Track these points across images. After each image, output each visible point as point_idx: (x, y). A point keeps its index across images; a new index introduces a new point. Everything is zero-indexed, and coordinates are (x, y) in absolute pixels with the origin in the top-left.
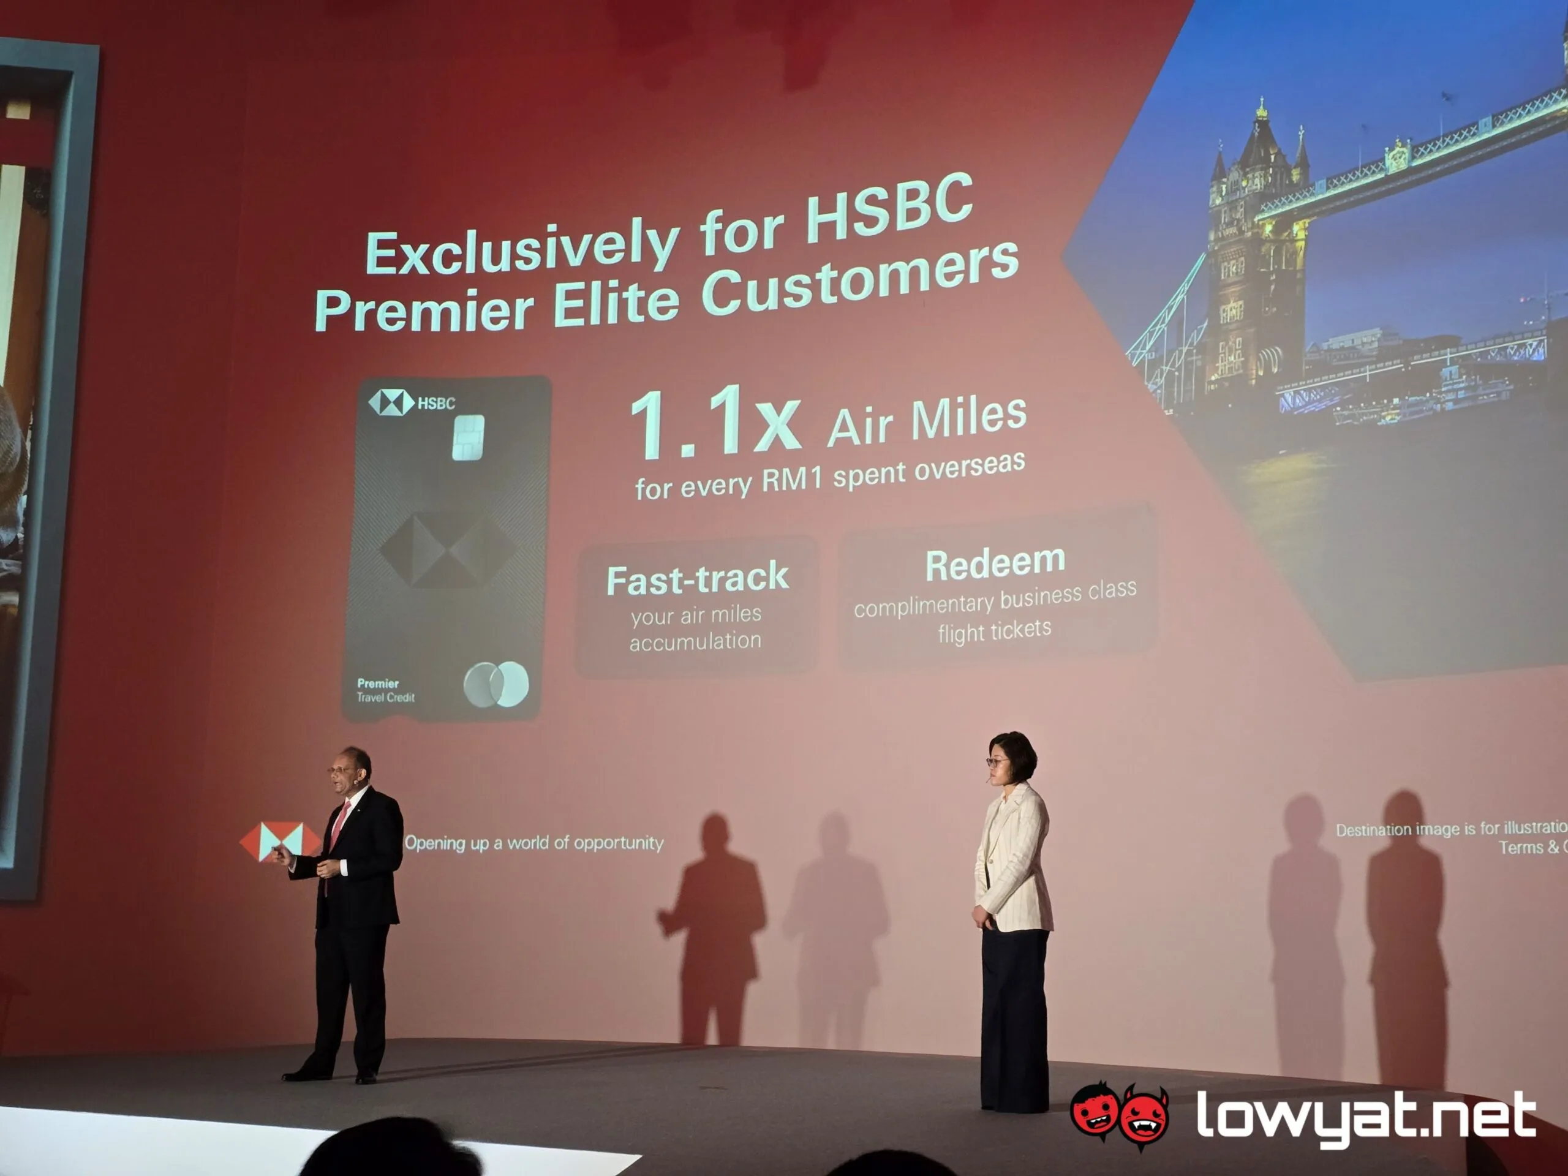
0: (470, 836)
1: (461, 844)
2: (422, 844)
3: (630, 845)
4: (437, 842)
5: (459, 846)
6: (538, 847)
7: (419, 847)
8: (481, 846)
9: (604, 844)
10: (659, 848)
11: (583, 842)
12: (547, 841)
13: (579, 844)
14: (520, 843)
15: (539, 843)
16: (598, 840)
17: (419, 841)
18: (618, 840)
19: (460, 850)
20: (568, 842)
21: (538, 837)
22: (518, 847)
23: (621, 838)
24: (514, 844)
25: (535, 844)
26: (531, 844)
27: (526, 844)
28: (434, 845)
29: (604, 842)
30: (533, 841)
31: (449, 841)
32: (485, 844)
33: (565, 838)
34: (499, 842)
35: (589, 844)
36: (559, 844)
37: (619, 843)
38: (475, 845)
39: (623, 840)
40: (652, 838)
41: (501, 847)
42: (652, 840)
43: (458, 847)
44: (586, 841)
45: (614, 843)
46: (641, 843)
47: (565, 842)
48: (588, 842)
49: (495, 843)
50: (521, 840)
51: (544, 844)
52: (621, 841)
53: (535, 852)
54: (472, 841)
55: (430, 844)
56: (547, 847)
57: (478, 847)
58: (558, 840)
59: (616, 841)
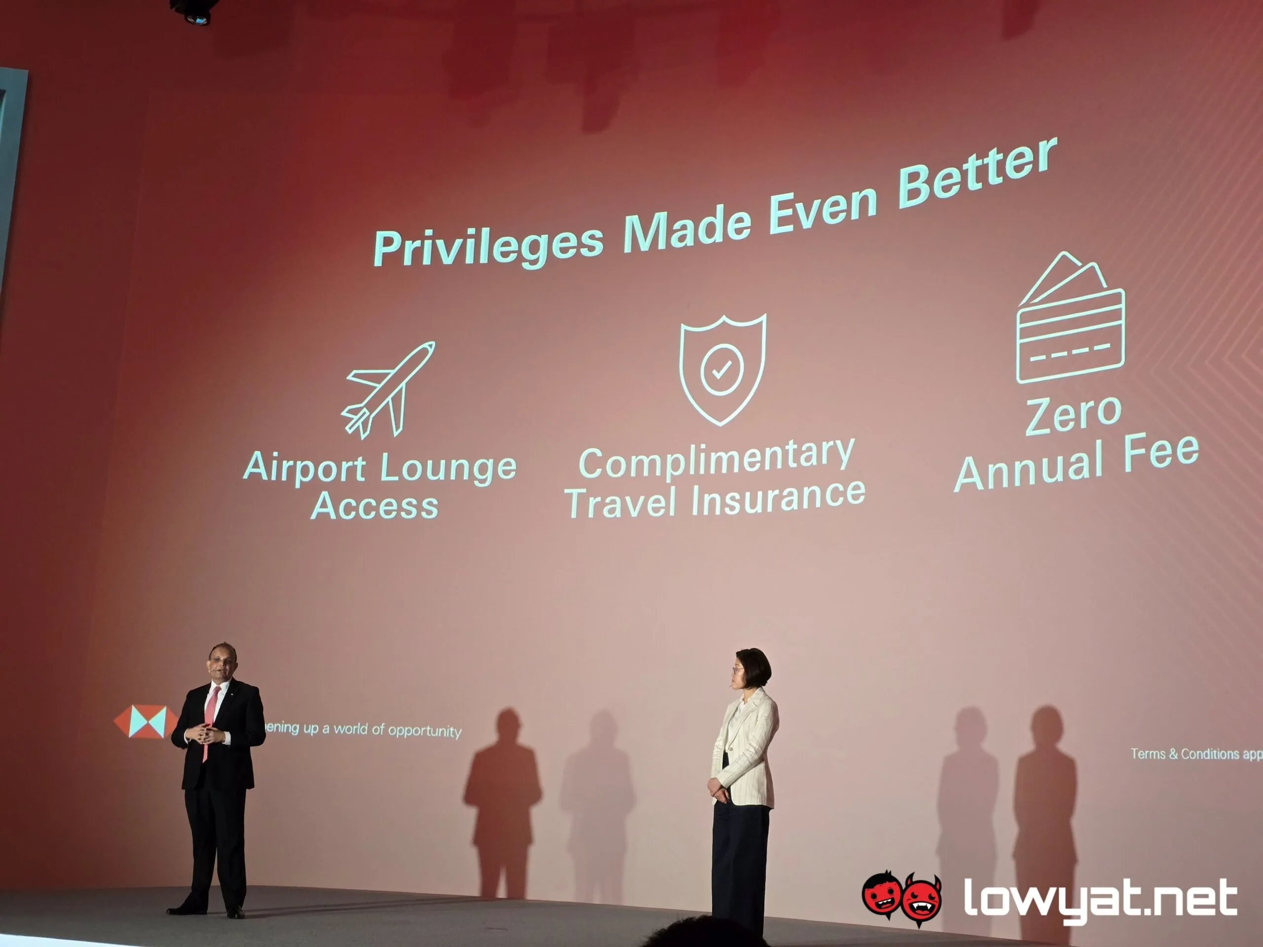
0: (303, 722)
3: (434, 733)
4: (276, 725)
5: (294, 729)
6: (358, 733)
8: (312, 730)
10: (458, 736)
11: (395, 730)
12: (366, 728)
13: (392, 731)
14: (344, 729)
15: (360, 729)
16: (408, 728)
18: (425, 728)
19: (295, 733)
20: (383, 729)
21: (359, 724)
22: (342, 732)
24: (340, 729)
25: (356, 729)
26: (353, 730)
27: (349, 730)
28: (274, 728)
29: (413, 730)
30: (355, 727)
31: (286, 726)
32: (315, 729)
33: (381, 725)
34: (326, 727)
36: (376, 730)
38: (307, 729)
39: (428, 728)
41: (328, 732)
42: (452, 729)
44: (398, 728)
45: (421, 731)
46: (443, 731)
47: (381, 729)
48: (399, 730)
49: (324, 728)
50: (345, 726)
51: (364, 730)
52: (426, 730)
53: (356, 736)
54: (305, 726)
56: (366, 733)
57: (309, 731)
58: (375, 728)
59: (423, 729)
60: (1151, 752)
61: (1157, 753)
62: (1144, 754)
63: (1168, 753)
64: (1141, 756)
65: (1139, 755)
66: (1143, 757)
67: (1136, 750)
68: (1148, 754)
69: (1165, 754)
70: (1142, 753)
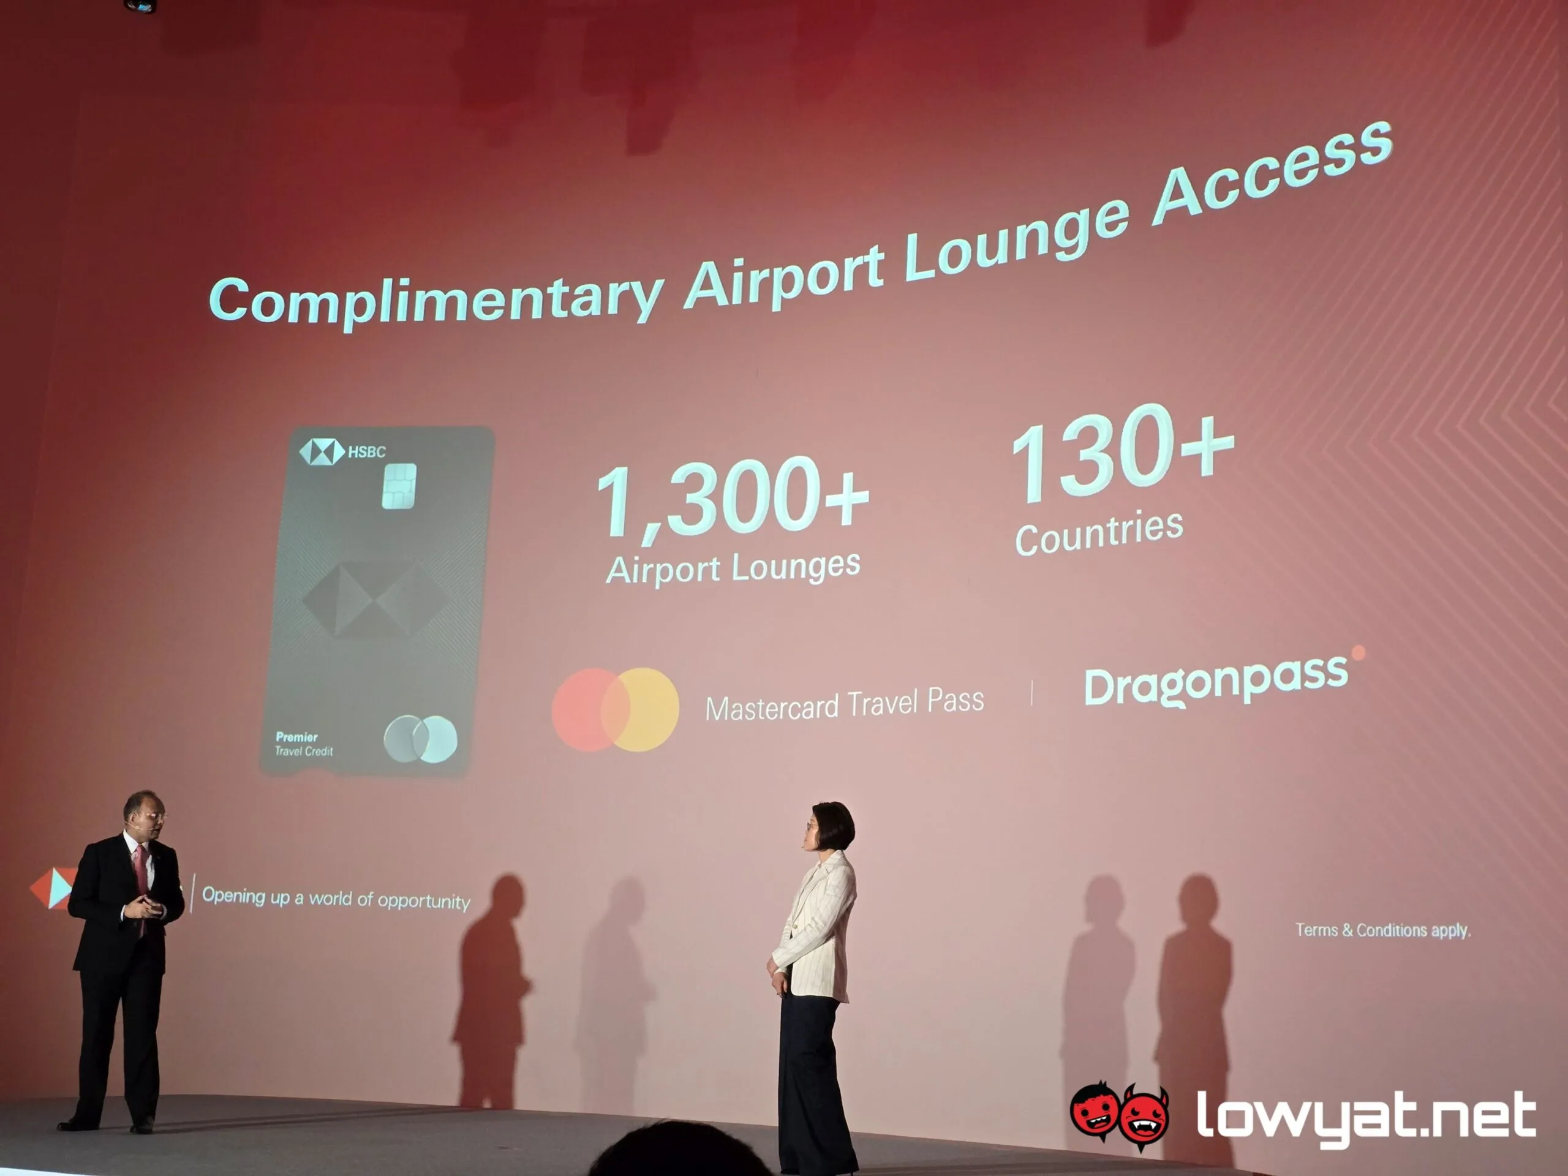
0: (272, 889)
1: (260, 898)
2: (220, 896)
3: (436, 903)
4: (236, 894)
5: (259, 900)
6: (340, 904)
7: (216, 899)
8: (281, 900)
9: (409, 901)
10: (465, 908)
11: (387, 899)
12: (350, 898)
13: (383, 901)
14: (322, 899)
15: (343, 899)
16: (403, 898)
17: (217, 893)
18: (424, 898)
19: (260, 904)
20: (372, 899)
21: (341, 892)
22: (319, 903)
23: (426, 896)
24: (316, 899)
25: (338, 899)
26: (333, 900)
27: (328, 900)
28: (233, 898)
29: (409, 900)
30: (336, 897)
31: (248, 894)
32: (285, 899)
33: (369, 894)
34: (300, 897)
35: (393, 901)
36: (362, 900)
37: (425, 902)
38: (275, 899)
39: (429, 898)
40: (458, 897)
41: (302, 902)
42: (458, 899)
43: (257, 901)
44: (391, 898)
45: (419, 901)
46: (446, 903)
47: (368, 899)
48: (392, 900)
49: (296, 898)
50: (323, 896)
51: (347, 900)
52: (426, 900)
53: (337, 908)
54: (273, 895)
55: (229, 896)
56: (350, 903)
57: (278, 901)
58: (361, 897)
59: (421, 899)
60: (1320, 928)
61: (1327, 930)
62: (1311, 931)
63: (1341, 929)
64: (1308, 933)
65: (1306, 931)
66: (1311, 934)
67: (1302, 926)
68: (1317, 931)
69: (1338, 931)
70: (1309, 929)
